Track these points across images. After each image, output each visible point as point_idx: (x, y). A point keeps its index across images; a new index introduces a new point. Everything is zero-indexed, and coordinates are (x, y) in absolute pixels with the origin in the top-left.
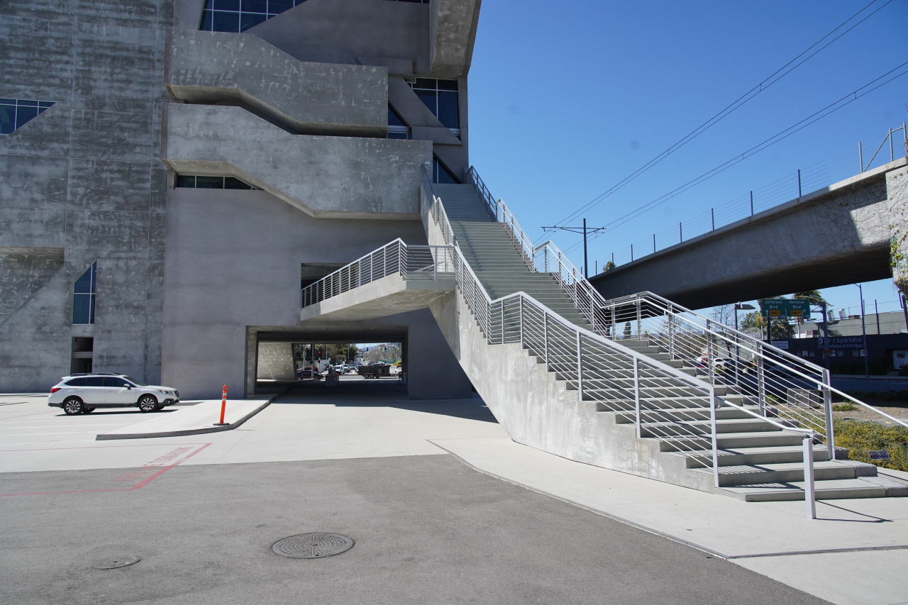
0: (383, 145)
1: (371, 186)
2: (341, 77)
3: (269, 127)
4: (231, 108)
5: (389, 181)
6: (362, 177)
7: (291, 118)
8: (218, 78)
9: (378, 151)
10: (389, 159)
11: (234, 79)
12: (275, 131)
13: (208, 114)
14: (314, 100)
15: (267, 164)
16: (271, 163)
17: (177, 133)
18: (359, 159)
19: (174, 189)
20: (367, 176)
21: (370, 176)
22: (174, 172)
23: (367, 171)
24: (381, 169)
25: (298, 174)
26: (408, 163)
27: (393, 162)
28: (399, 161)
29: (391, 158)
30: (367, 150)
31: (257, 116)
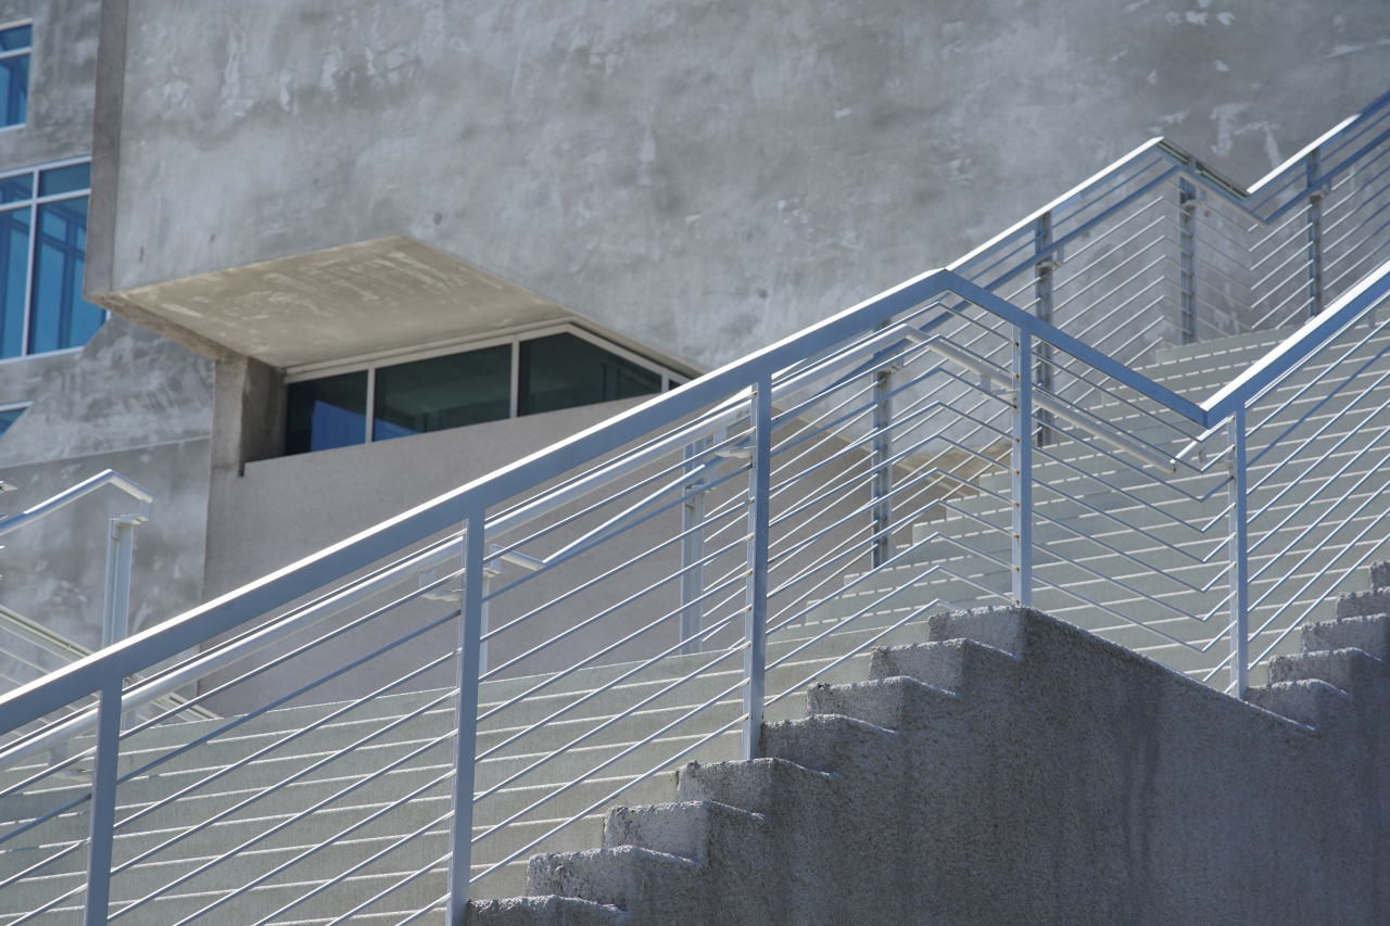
15: (623, 194)
16: (645, 180)
17: (167, 116)
18: (1199, 11)
19: (242, 473)
20: (1256, 126)
21: (1275, 126)
22: (243, 366)
23: (1256, 86)
24: (1360, 47)
25: (805, 219)
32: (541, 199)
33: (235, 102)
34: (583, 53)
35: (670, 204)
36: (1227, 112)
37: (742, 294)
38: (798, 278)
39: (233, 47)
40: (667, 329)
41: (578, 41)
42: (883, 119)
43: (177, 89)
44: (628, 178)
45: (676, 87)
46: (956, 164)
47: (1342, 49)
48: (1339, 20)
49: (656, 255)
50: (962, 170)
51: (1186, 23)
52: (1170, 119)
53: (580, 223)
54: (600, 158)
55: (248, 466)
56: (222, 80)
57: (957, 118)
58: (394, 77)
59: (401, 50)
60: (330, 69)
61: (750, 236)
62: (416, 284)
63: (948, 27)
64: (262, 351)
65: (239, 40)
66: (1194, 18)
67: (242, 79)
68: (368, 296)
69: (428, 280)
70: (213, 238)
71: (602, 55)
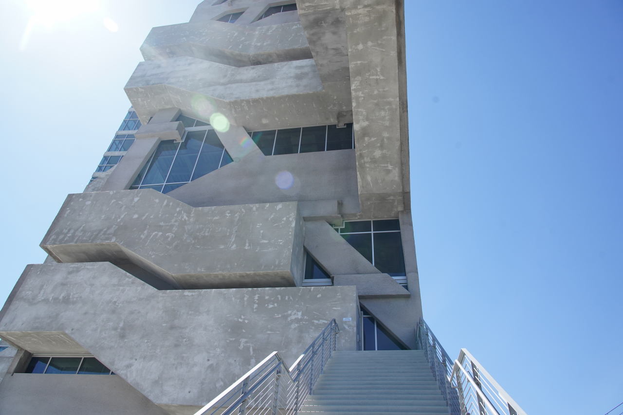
0: (279, 297)
2: (237, 218)
3: (133, 283)
6: (241, 347)
7: (165, 270)
8: (97, 235)
9: (271, 306)
10: (285, 317)
11: (115, 234)
12: (139, 288)
13: (70, 273)
14: (199, 247)
15: (113, 332)
16: (119, 330)
17: (25, 297)
18: (242, 319)
19: (12, 375)
20: (249, 344)
21: (253, 345)
22: (23, 352)
23: (250, 336)
24: (273, 332)
25: (150, 345)
26: (316, 322)
27: (292, 321)
28: (301, 320)
29: (291, 315)
30: (256, 306)
31: (125, 272)
32: (96, 330)
33: (40, 297)
34: (115, 302)
35: (122, 337)
36: (243, 340)
37: (131, 358)
38: (145, 358)
39: (45, 287)
40: (113, 363)
41: (115, 300)
42: (172, 328)
43: (30, 292)
44: (115, 329)
45: (132, 313)
46: (185, 340)
47: (269, 332)
48: (269, 326)
49: (116, 347)
50: (186, 341)
51: (238, 321)
52: (231, 339)
53: (102, 336)
54: (111, 324)
55: (15, 374)
56: (40, 293)
57: (187, 330)
58: (75, 299)
59: (79, 294)
60: (63, 295)
61: (137, 346)
62: (65, 342)
63: (190, 312)
64: (28, 349)
65: (47, 285)
66: (240, 320)
67: (44, 293)
68: (54, 342)
69: (68, 342)
70: (22, 324)
71: (119, 303)
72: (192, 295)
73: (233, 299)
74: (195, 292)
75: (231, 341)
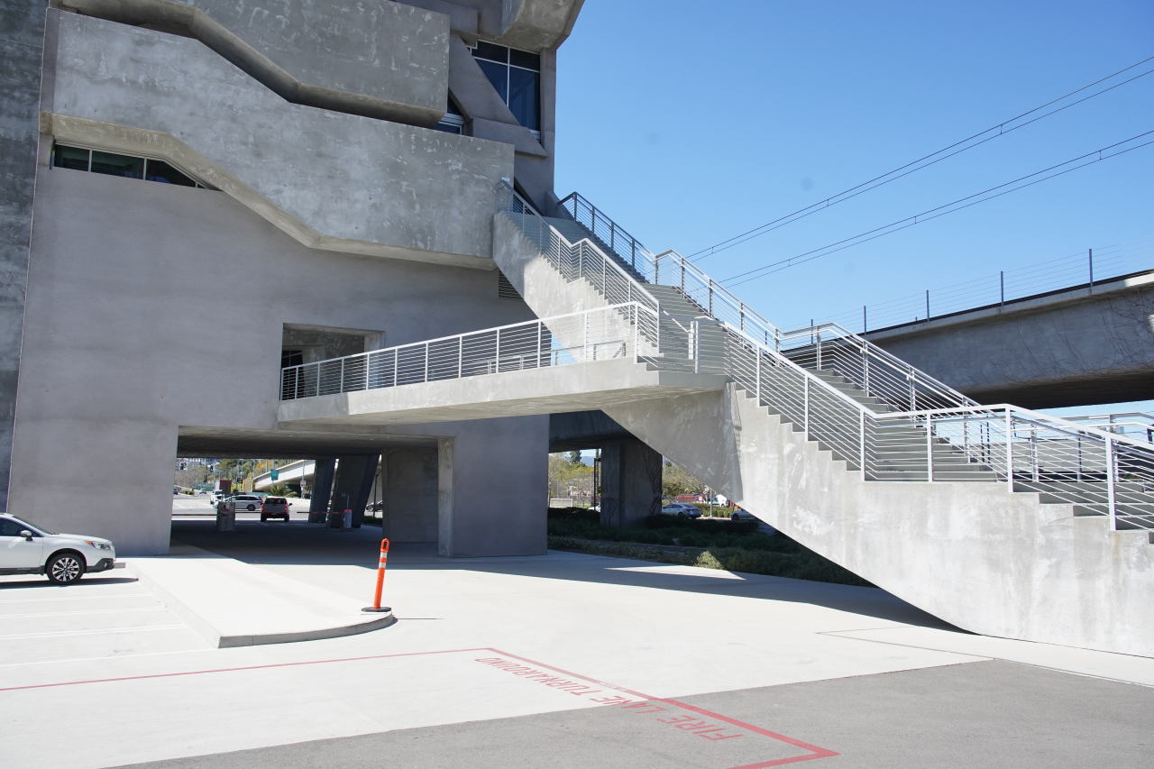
0: (438, 142)
1: (418, 206)
2: (375, 19)
3: (248, 83)
4: (182, 40)
5: (447, 201)
6: (403, 190)
7: (287, 74)
9: (429, 151)
10: (447, 166)
12: (261, 93)
13: (139, 43)
14: (329, 50)
15: (243, 147)
16: (250, 146)
17: (76, 68)
18: (400, 159)
19: (50, 168)
25: (298, 171)
26: (476, 176)
27: (453, 171)
28: (462, 172)
29: (450, 164)
30: (413, 147)
31: (229, 63)
32: (217, 139)
33: (104, 74)
34: (231, 107)
35: (258, 155)
36: (404, 184)
37: (279, 183)
38: (295, 185)
39: (103, 57)
41: (230, 103)
42: (320, 155)
43: (81, 62)
44: (245, 144)
45: (261, 126)
46: (339, 172)
48: (430, 173)
50: (340, 174)
51: (396, 161)
53: (229, 150)
54: (236, 135)
56: (99, 66)
57: (339, 162)
58: (165, 89)
59: (169, 82)
60: (142, 78)
61: (282, 171)
63: (338, 140)
65: (106, 56)
66: (398, 160)
67: (107, 68)
71: (237, 109)
72: (335, 119)
73: (387, 134)
74: (340, 116)
75: (392, 182)
